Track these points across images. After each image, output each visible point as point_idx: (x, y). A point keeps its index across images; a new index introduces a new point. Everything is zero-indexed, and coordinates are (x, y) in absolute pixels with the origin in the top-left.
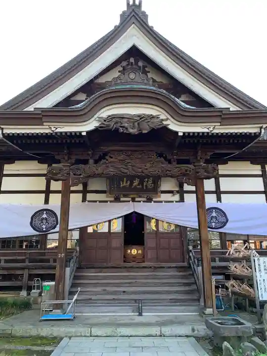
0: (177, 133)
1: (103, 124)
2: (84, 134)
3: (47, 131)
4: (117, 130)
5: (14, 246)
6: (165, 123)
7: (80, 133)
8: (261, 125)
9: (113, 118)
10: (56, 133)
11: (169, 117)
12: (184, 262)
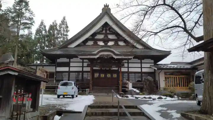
0: (115, 58)
6: (113, 56)
7: (95, 58)
9: (102, 55)
12: (118, 85)
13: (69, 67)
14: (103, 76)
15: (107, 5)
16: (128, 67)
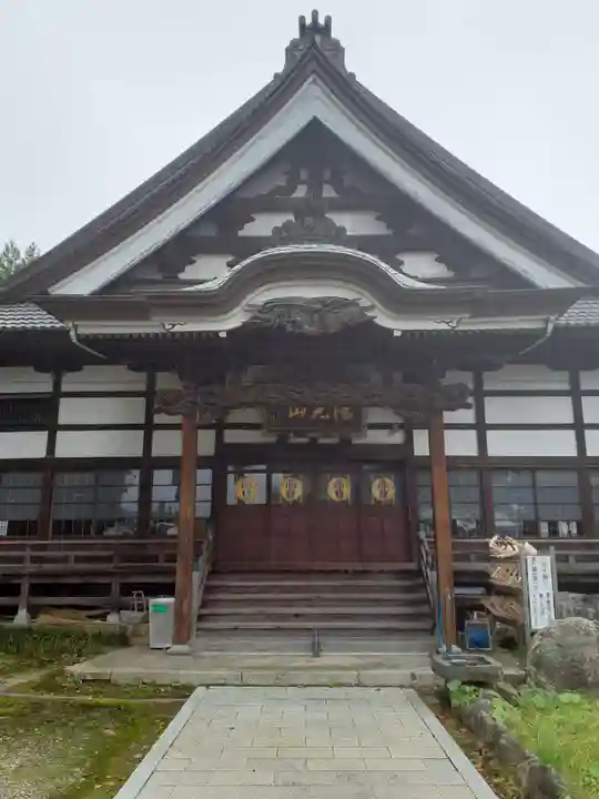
0: (390, 331)
1: (256, 318)
2: (223, 335)
3: (156, 330)
4: (281, 328)
5: (87, 532)
6: (369, 314)
7: (216, 333)
8: (544, 317)
9: (275, 306)
10: (173, 334)
11: (377, 303)
12: (411, 561)
13: (52, 428)
14: (291, 488)
15: (321, 21)
16: (481, 427)
